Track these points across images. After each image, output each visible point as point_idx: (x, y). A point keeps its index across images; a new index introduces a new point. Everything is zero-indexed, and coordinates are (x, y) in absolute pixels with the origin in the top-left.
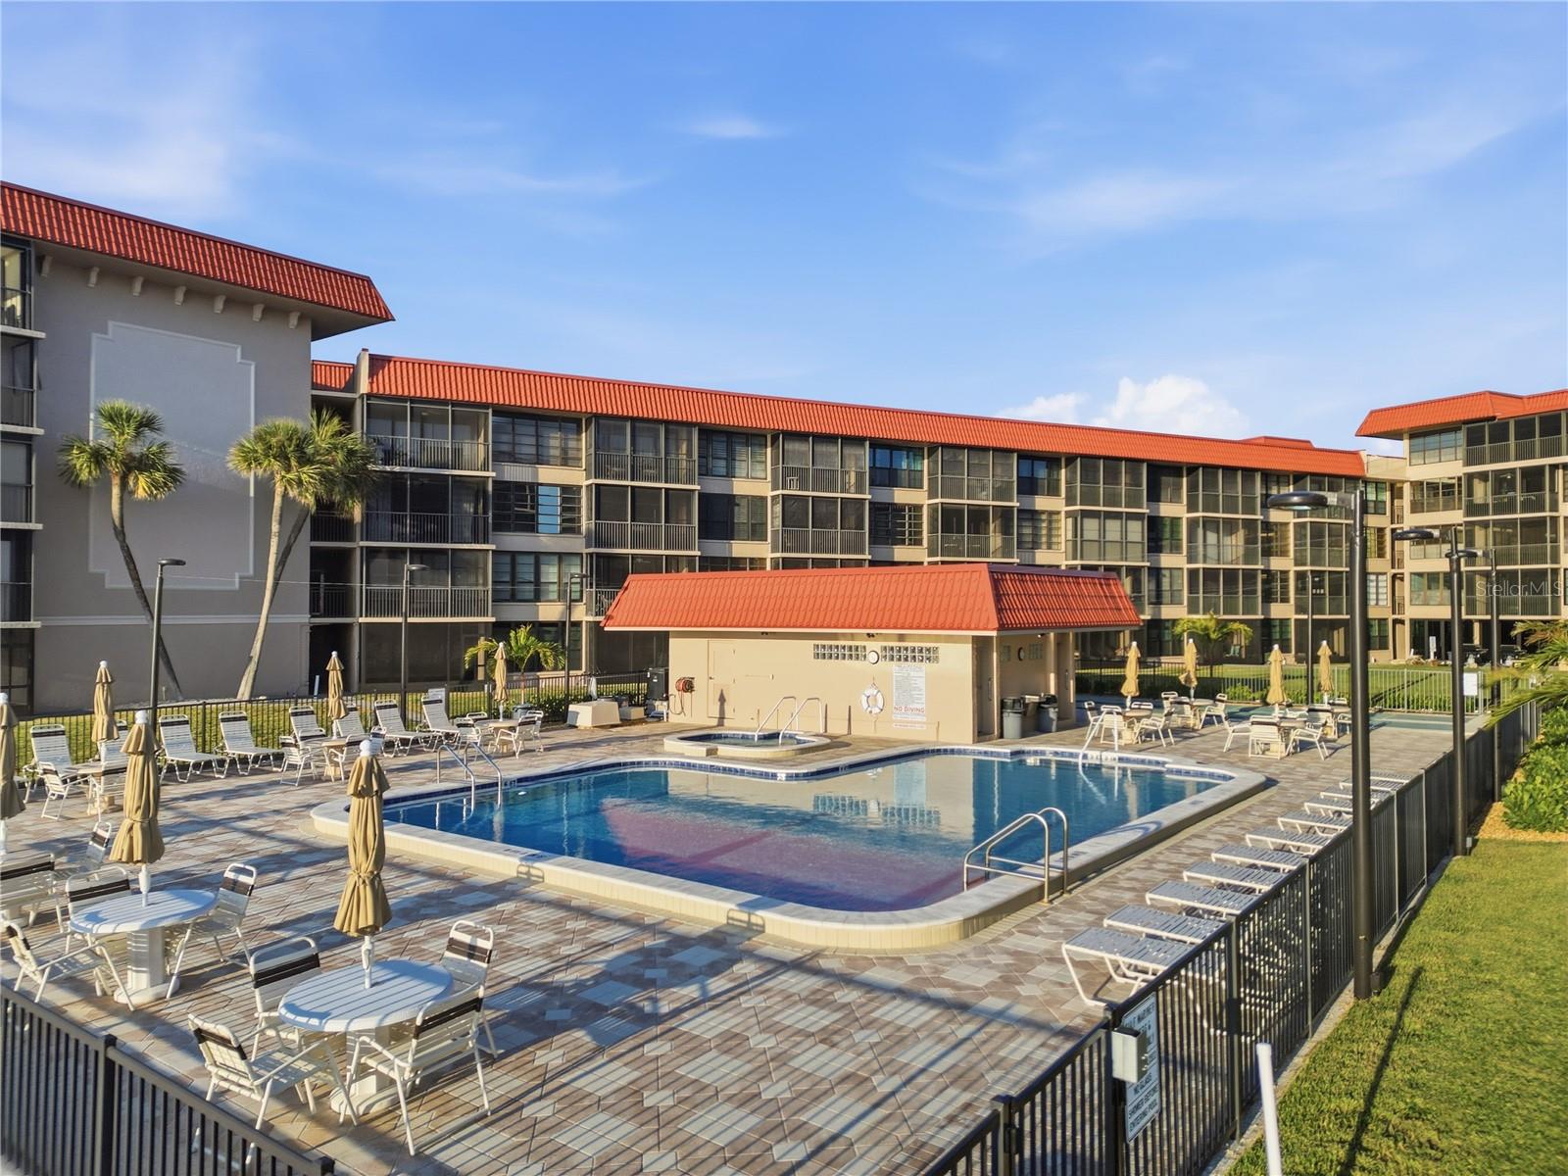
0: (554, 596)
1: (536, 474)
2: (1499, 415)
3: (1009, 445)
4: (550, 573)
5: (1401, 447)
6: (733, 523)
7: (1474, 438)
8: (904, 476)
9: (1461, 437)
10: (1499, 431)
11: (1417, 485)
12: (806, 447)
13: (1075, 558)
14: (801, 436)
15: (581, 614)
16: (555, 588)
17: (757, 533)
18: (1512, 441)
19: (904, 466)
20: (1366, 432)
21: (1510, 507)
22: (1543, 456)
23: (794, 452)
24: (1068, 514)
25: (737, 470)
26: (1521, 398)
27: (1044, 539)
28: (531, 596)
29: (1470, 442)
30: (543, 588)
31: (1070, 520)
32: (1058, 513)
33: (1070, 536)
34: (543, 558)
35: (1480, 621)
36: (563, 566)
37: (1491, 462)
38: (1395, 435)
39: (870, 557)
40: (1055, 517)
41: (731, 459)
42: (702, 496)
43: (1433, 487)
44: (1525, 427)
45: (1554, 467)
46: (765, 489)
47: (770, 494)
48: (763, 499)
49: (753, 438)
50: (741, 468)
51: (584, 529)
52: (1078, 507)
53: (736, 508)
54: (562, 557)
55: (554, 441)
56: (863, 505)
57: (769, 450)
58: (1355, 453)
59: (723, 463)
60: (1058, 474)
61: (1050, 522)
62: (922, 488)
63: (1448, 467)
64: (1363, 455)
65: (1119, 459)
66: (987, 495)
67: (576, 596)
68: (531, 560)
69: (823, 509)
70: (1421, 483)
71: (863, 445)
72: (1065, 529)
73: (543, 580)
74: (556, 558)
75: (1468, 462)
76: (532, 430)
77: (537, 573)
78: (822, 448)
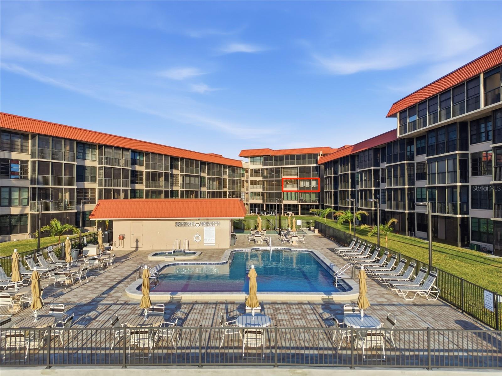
0: (17, 204)
1: (10, 155)
2: (271, 154)
3: (168, 154)
4: (16, 195)
5: (248, 160)
6: (85, 176)
7: (265, 160)
8: (138, 162)
9: (262, 159)
10: (271, 158)
11: (252, 170)
12: (112, 151)
13: (183, 188)
14: (110, 147)
15: (28, 211)
16: (17, 201)
17: (93, 180)
18: (274, 161)
19: (138, 158)
20: (241, 156)
21: (273, 177)
22: (280, 165)
23: (108, 152)
24: (181, 175)
25: (86, 157)
26: (273, 150)
27: (175, 183)
28: (7, 204)
29: (264, 161)
30: (12, 201)
31: (182, 177)
32: (178, 175)
33: (182, 182)
34: (12, 189)
35: (266, 204)
36: (21, 192)
37: (269, 166)
38: (247, 157)
39: (131, 188)
40: (177, 176)
41: (84, 153)
42: (77, 166)
43: (255, 171)
44: (276, 158)
45: (282, 168)
46: (96, 164)
47: (98, 166)
48: (95, 167)
49: (92, 146)
50: (88, 156)
51: (29, 177)
52: (184, 173)
53: (86, 170)
54: (20, 188)
55: (18, 141)
56: (129, 171)
57: (97, 151)
58: (240, 161)
59: (81, 154)
60: (178, 163)
61: (176, 177)
62: (143, 165)
63: (259, 166)
64: (242, 161)
65: (189, 159)
66: (163, 169)
67: (26, 204)
68: (8, 189)
69: (116, 172)
70: (252, 169)
71: (129, 151)
72: (180, 180)
73: (12, 198)
74: (18, 189)
75: (264, 166)
76: (9, 138)
77: (10, 195)
78: (117, 151)
